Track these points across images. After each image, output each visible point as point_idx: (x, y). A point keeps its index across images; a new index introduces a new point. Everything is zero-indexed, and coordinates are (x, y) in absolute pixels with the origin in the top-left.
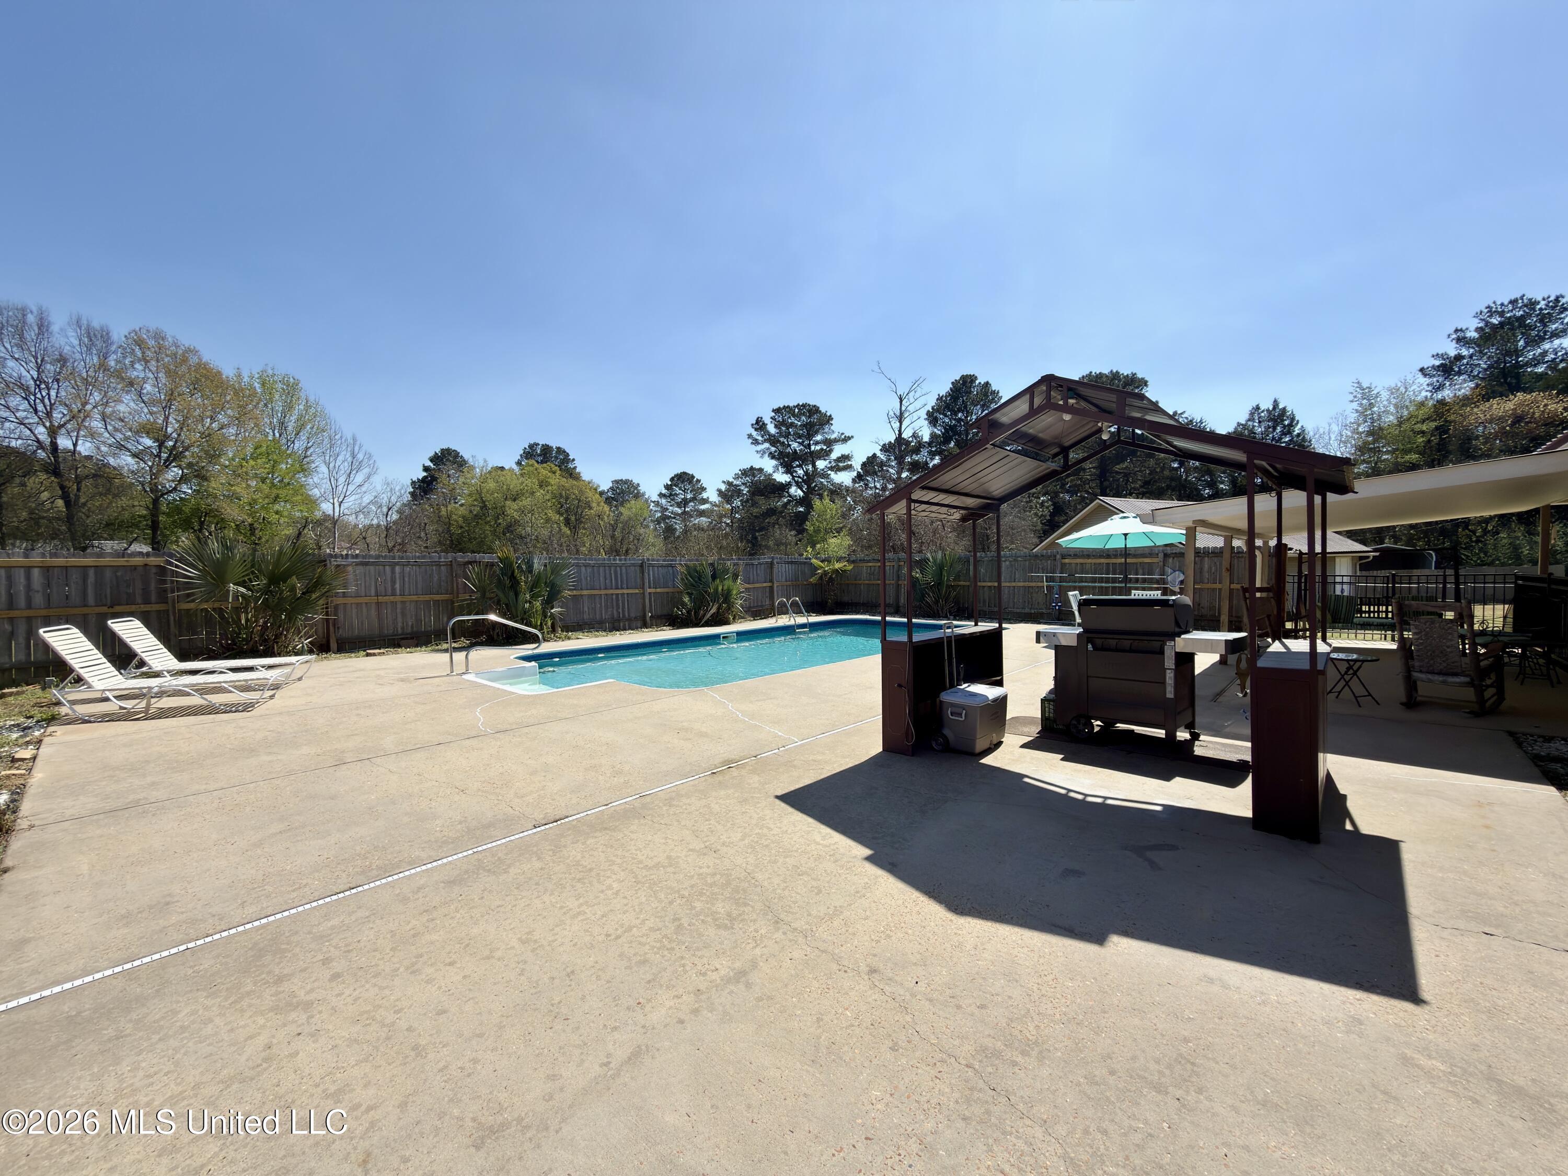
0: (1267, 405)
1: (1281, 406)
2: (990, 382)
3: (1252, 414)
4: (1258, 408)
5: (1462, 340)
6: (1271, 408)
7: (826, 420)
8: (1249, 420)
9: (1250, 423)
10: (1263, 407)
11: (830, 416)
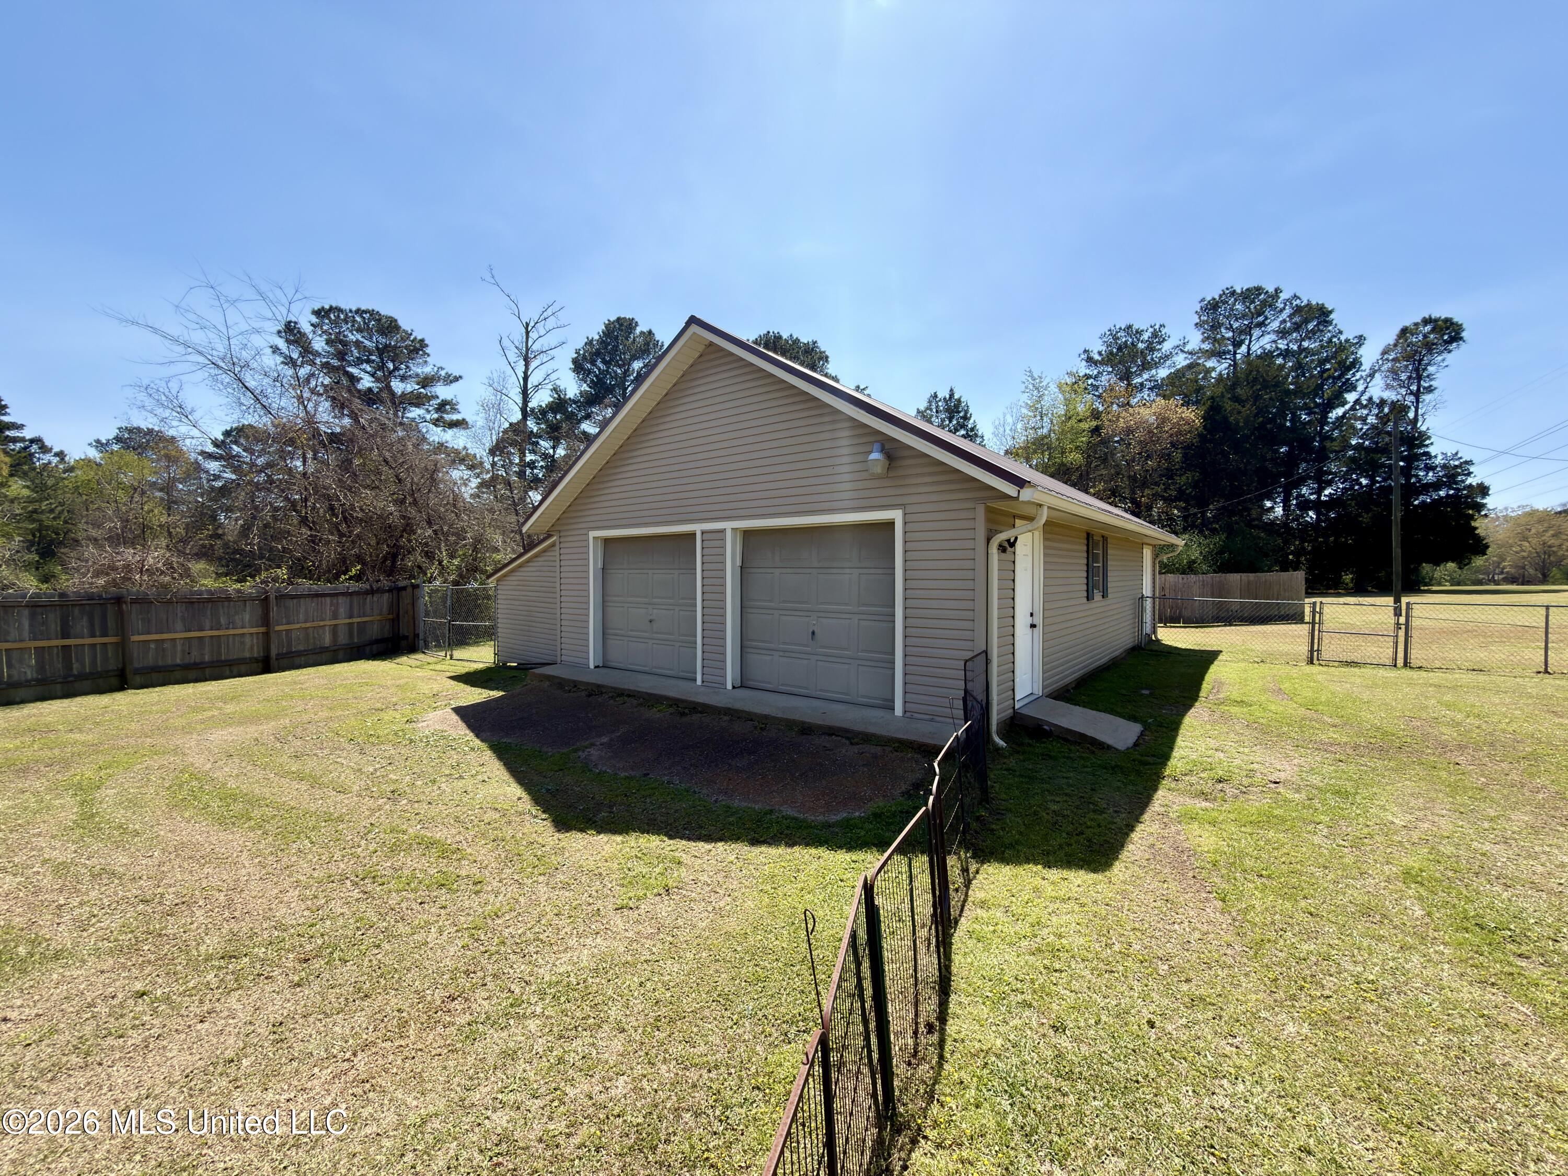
0: (943, 393)
1: (956, 396)
2: (654, 331)
3: (930, 402)
4: (935, 396)
5: (1090, 360)
6: (948, 396)
7: (418, 348)
8: (927, 409)
9: (928, 412)
10: (940, 395)
11: (422, 341)
